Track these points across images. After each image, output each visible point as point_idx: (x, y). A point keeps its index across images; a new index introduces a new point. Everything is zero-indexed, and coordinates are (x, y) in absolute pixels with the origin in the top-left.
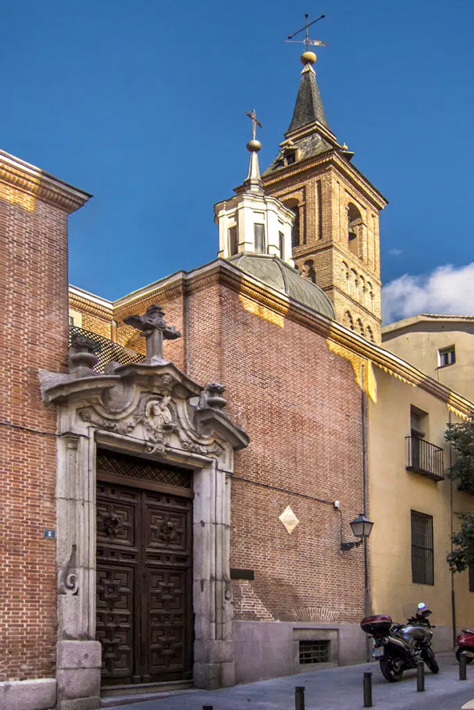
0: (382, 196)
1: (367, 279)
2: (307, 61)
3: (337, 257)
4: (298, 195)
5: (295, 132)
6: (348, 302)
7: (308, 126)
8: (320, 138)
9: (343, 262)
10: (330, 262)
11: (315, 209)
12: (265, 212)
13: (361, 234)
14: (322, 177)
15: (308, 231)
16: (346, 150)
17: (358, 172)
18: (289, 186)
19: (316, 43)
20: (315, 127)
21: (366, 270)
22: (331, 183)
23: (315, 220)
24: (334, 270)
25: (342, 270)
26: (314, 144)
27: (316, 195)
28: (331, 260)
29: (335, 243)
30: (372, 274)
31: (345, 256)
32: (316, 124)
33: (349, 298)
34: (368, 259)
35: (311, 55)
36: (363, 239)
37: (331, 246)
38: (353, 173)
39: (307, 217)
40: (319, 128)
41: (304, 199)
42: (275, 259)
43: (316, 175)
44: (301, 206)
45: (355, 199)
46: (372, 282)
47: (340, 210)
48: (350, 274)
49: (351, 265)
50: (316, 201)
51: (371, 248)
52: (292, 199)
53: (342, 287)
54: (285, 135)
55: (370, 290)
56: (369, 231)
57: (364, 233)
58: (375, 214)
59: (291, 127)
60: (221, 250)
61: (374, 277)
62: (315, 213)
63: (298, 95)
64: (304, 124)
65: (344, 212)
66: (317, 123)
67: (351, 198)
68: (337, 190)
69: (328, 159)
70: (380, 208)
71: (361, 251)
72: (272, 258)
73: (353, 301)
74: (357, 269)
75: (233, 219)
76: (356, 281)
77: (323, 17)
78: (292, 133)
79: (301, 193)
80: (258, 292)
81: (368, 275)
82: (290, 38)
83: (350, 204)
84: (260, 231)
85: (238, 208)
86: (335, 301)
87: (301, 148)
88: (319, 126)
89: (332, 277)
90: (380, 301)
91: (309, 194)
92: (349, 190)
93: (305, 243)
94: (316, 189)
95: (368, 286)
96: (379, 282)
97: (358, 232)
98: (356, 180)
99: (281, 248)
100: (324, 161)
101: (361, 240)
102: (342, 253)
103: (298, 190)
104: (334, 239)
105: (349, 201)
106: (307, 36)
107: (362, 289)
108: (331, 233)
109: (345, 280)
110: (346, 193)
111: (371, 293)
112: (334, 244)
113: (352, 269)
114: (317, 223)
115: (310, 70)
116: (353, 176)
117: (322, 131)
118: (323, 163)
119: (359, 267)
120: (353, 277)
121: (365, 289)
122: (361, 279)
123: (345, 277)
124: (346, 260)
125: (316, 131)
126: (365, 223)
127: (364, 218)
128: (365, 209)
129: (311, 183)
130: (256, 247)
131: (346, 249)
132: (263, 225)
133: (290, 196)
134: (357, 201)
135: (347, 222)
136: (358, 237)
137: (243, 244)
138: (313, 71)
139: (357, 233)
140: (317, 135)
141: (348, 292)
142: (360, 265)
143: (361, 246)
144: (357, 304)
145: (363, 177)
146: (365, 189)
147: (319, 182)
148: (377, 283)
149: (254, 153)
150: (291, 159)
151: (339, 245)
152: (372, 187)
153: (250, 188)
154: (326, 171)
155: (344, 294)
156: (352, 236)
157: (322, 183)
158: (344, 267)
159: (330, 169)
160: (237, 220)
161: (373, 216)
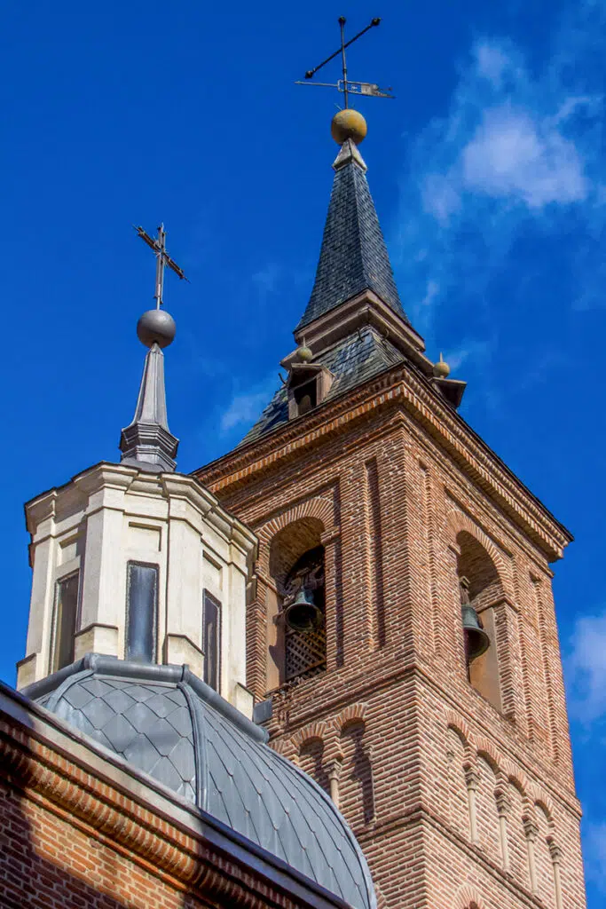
0: (551, 518)
1: (534, 789)
2: (347, 134)
3: (433, 710)
4: (320, 508)
5: (319, 324)
6: (474, 870)
7: (349, 305)
8: (378, 338)
9: (451, 726)
10: (408, 727)
11: (364, 551)
12: (164, 525)
13: (503, 633)
14: (380, 449)
15: (347, 620)
16: (446, 375)
17: (478, 439)
18: (298, 479)
19: (365, 90)
20: (364, 309)
21: (526, 761)
22: (401, 467)
23: (365, 585)
24: (423, 754)
25: (450, 754)
26: (363, 355)
27: (367, 503)
28: (413, 718)
29: (422, 659)
30: (549, 774)
31: (455, 705)
32: (367, 301)
33: (479, 856)
34: (531, 722)
35: (354, 117)
36: (511, 654)
37: (411, 671)
38: (462, 439)
39: (346, 574)
40: (374, 312)
41: (338, 521)
42: (184, 684)
43: (365, 443)
44: (329, 542)
45: (478, 523)
46: (549, 803)
47: (431, 552)
48: (475, 769)
49: (478, 740)
50: (368, 525)
51: (537, 684)
52: (307, 518)
53: (453, 816)
54: (295, 332)
55: (545, 831)
56: (527, 628)
57: (513, 632)
58: (539, 574)
59: (309, 310)
60: (28, 655)
61: (555, 785)
62: (364, 562)
63: (328, 223)
64: (339, 301)
65: (447, 561)
66: (370, 295)
67: (466, 519)
68: (419, 490)
69: (390, 396)
70: (551, 556)
71: (508, 691)
72: (174, 679)
73: (489, 867)
74: (496, 753)
75: (73, 548)
76: (498, 794)
77: (375, 23)
78: (313, 327)
79: (327, 499)
80: (75, 781)
81: (535, 777)
82: (309, 76)
83: (464, 538)
84: (145, 585)
85: (89, 510)
86: (429, 865)
87: (333, 368)
88: (376, 307)
89: (417, 780)
90: (579, 872)
91: (348, 503)
92: (458, 492)
93: (340, 663)
94: (366, 486)
95: (538, 816)
96: (573, 801)
97: (496, 629)
98: (472, 461)
99: (211, 649)
100: (382, 400)
101: (505, 656)
102: (446, 697)
103: (321, 490)
104: (419, 647)
105: (459, 528)
106: (344, 71)
107: (521, 827)
108: (409, 625)
109: (462, 791)
110: (448, 501)
111: (549, 841)
112: (422, 666)
113: (482, 754)
114: (371, 595)
115: (351, 157)
116: (464, 450)
117: (382, 319)
118: (380, 406)
119: (502, 747)
120: (489, 781)
121: (529, 828)
122: (512, 788)
123: (461, 781)
124: (460, 720)
125: (367, 320)
126: (512, 598)
127: (509, 586)
128: (510, 555)
129: (350, 468)
130: (130, 641)
131: (459, 682)
132: (156, 566)
133: (302, 511)
134: (485, 530)
135: (456, 593)
136: (496, 646)
137: (90, 628)
138: (362, 161)
139: (491, 630)
140: (370, 330)
141: (473, 836)
142: (505, 739)
143: (507, 675)
144: (504, 878)
145: (492, 456)
146: (502, 492)
147: (372, 463)
148: (567, 806)
149: (155, 348)
150: (307, 398)
151: (434, 669)
152: (519, 485)
153: (134, 455)
154: (390, 431)
155: (459, 840)
156: (475, 642)
157: (381, 468)
158: (454, 744)
159: (399, 425)
160: (81, 552)
161: (534, 580)
